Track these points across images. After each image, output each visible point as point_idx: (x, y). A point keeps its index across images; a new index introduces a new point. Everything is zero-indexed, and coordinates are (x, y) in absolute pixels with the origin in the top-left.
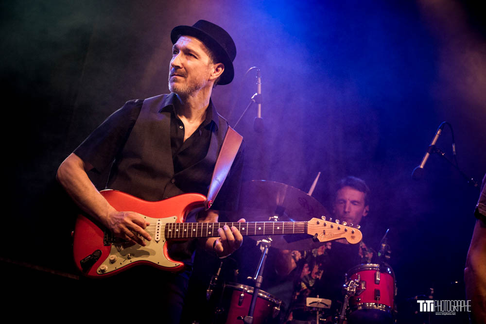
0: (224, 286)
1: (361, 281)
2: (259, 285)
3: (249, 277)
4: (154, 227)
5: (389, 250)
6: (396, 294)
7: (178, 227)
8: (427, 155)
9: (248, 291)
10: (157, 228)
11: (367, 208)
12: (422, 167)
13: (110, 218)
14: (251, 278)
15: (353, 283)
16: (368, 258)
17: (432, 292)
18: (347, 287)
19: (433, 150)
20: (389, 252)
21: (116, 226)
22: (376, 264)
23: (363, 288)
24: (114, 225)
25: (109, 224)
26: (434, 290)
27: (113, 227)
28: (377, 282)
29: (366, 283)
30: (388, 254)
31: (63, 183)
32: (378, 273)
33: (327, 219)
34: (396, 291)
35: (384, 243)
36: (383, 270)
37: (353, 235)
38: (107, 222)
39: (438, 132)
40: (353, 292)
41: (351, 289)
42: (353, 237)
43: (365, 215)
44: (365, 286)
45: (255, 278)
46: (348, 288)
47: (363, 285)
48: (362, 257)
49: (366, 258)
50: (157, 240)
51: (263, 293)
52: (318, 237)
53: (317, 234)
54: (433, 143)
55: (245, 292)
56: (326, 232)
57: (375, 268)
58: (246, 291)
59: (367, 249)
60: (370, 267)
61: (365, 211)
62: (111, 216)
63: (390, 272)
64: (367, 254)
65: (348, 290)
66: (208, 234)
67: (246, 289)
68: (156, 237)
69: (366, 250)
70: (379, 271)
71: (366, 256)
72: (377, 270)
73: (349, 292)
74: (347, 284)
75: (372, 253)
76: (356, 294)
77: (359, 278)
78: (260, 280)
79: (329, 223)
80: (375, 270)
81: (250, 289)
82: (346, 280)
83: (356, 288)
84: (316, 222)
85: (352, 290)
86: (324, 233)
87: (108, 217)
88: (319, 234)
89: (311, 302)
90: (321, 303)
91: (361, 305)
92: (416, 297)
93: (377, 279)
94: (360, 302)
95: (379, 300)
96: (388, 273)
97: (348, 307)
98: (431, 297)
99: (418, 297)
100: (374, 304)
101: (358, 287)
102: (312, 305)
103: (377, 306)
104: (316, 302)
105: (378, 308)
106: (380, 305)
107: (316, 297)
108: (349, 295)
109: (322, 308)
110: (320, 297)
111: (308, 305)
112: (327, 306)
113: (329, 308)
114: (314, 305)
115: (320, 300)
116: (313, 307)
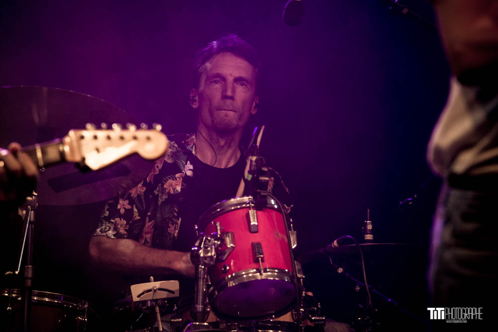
1: (224, 233)
5: (264, 166)
15: (209, 240)
17: (370, 227)
18: (199, 251)
20: (265, 169)
23: (229, 246)
26: (373, 223)
28: (253, 230)
29: (233, 234)
30: (264, 174)
32: (252, 212)
33: (99, 127)
36: (260, 205)
40: (211, 257)
41: (206, 252)
44: (233, 241)
46: (202, 251)
47: (228, 240)
57: (245, 203)
60: (238, 204)
63: (276, 207)
65: (201, 255)
70: (254, 208)
72: (249, 208)
73: (205, 258)
77: (218, 228)
78: (30, 273)
79: (101, 134)
80: (246, 208)
83: (216, 249)
85: (209, 254)
89: (141, 292)
90: (160, 289)
91: (233, 278)
92: (335, 243)
93: (252, 223)
94: (230, 272)
95: (263, 261)
96: (274, 208)
97: (208, 287)
98: (369, 237)
99: (337, 242)
100: (255, 270)
101: (220, 246)
102: (143, 298)
103: (261, 274)
104: (149, 291)
105: (263, 277)
106: (265, 271)
107: (149, 281)
108: (205, 264)
109: (165, 299)
110: (155, 280)
111: (135, 299)
112: (172, 292)
113: (177, 295)
114: (148, 297)
115: (157, 284)
116: (146, 302)
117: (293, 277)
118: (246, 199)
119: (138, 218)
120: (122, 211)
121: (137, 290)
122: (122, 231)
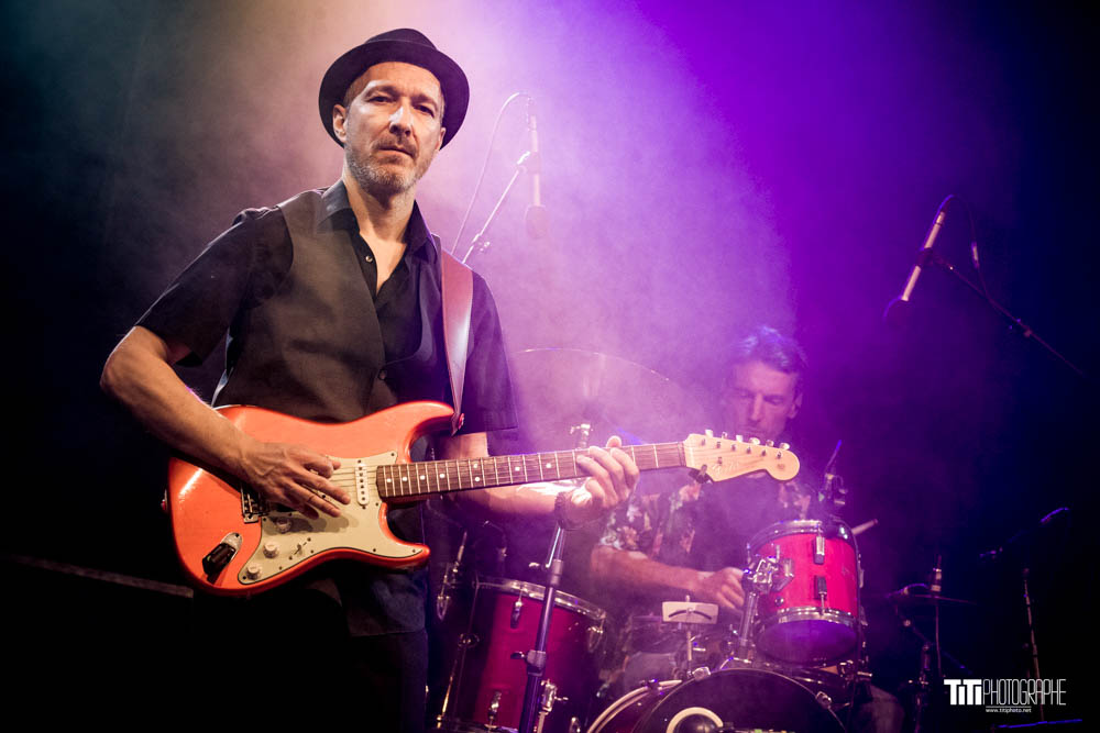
0: (478, 587)
2: (555, 580)
3: (532, 564)
4: (351, 476)
5: (842, 487)
6: (861, 585)
7: (404, 473)
8: (917, 270)
9: (532, 595)
10: (359, 478)
11: (799, 402)
12: (905, 298)
13: (248, 462)
14: (537, 565)
15: (766, 565)
16: (799, 509)
17: (939, 577)
18: (752, 576)
19: (927, 259)
20: (843, 491)
21: (270, 479)
22: (815, 519)
23: (787, 575)
24: (264, 478)
25: (251, 475)
26: (942, 573)
27: (264, 482)
28: (818, 560)
29: (793, 562)
30: (839, 496)
31: (124, 396)
32: (819, 540)
34: (861, 576)
35: (829, 472)
36: (830, 533)
37: (780, 462)
38: (244, 471)
39: (939, 220)
40: (766, 584)
41: (760, 578)
42: (781, 467)
43: (792, 416)
45: (548, 566)
46: (755, 576)
47: (787, 568)
48: (786, 505)
49: (795, 507)
50: (363, 502)
51: (563, 597)
52: (709, 472)
53: (705, 466)
54: (928, 244)
55: (526, 598)
56: (723, 460)
57: (813, 528)
58: (528, 594)
59: (797, 489)
60: (802, 528)
61: (793, 408)
62: (250, 456)
63: (846, 537)
64: (798, 499)
65: (755, 581)
66: (474, 482)
67: (526, 590)
68: (360, 496)
69: (794, 490)
70: (823, 535)
71: (796, 503)
72: (817, 534)
73: (758, 584)
74: (751, 567)
75: (809, 497)
76: (773, 591)
77: (778, 552)
78: (557, 570)
79: (726, 443)
80: (813, 533)
81: (534, 590)
82: (749, 560)
83: (773, 576)
84: (700, 441)
85: (764, 581)
86: (720, 463)
87: (244, 459)
88: (709, 466)
89: (674, 611)
90: (696, 612)
91: (786, 614)
92: (906, 590)
93: (819, 553)
94: (784, 606)
95: (825, 599)
96: (843, 539)
97: (756, 619)
98: (936, 588)
99: (909, 590)
100: (814, 609)
101: (778, 573)
102: (675, 619)
103: (821, 614)
104: (683, 612)
105: (823, 618)
106: (827, 612)
107: (683, 600)
108: (758, 592)
109: (699, 624)
110: (692, 600)
111: (666, 618)
112: (709, 618)
113: (714, 621)
114: (681, 618)
115: (693, 606)
116: (677, 623)
117: (857, 624)
118: (814, 523)
119: (649, 528)
120: (631, 519)
121: (669, 608)
122: (631, 542)
